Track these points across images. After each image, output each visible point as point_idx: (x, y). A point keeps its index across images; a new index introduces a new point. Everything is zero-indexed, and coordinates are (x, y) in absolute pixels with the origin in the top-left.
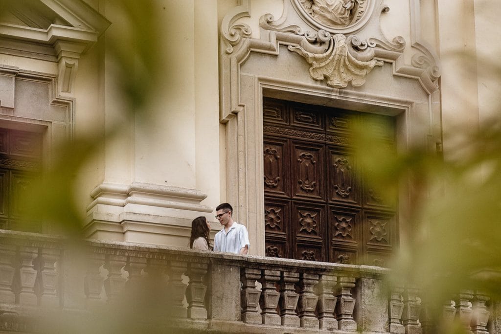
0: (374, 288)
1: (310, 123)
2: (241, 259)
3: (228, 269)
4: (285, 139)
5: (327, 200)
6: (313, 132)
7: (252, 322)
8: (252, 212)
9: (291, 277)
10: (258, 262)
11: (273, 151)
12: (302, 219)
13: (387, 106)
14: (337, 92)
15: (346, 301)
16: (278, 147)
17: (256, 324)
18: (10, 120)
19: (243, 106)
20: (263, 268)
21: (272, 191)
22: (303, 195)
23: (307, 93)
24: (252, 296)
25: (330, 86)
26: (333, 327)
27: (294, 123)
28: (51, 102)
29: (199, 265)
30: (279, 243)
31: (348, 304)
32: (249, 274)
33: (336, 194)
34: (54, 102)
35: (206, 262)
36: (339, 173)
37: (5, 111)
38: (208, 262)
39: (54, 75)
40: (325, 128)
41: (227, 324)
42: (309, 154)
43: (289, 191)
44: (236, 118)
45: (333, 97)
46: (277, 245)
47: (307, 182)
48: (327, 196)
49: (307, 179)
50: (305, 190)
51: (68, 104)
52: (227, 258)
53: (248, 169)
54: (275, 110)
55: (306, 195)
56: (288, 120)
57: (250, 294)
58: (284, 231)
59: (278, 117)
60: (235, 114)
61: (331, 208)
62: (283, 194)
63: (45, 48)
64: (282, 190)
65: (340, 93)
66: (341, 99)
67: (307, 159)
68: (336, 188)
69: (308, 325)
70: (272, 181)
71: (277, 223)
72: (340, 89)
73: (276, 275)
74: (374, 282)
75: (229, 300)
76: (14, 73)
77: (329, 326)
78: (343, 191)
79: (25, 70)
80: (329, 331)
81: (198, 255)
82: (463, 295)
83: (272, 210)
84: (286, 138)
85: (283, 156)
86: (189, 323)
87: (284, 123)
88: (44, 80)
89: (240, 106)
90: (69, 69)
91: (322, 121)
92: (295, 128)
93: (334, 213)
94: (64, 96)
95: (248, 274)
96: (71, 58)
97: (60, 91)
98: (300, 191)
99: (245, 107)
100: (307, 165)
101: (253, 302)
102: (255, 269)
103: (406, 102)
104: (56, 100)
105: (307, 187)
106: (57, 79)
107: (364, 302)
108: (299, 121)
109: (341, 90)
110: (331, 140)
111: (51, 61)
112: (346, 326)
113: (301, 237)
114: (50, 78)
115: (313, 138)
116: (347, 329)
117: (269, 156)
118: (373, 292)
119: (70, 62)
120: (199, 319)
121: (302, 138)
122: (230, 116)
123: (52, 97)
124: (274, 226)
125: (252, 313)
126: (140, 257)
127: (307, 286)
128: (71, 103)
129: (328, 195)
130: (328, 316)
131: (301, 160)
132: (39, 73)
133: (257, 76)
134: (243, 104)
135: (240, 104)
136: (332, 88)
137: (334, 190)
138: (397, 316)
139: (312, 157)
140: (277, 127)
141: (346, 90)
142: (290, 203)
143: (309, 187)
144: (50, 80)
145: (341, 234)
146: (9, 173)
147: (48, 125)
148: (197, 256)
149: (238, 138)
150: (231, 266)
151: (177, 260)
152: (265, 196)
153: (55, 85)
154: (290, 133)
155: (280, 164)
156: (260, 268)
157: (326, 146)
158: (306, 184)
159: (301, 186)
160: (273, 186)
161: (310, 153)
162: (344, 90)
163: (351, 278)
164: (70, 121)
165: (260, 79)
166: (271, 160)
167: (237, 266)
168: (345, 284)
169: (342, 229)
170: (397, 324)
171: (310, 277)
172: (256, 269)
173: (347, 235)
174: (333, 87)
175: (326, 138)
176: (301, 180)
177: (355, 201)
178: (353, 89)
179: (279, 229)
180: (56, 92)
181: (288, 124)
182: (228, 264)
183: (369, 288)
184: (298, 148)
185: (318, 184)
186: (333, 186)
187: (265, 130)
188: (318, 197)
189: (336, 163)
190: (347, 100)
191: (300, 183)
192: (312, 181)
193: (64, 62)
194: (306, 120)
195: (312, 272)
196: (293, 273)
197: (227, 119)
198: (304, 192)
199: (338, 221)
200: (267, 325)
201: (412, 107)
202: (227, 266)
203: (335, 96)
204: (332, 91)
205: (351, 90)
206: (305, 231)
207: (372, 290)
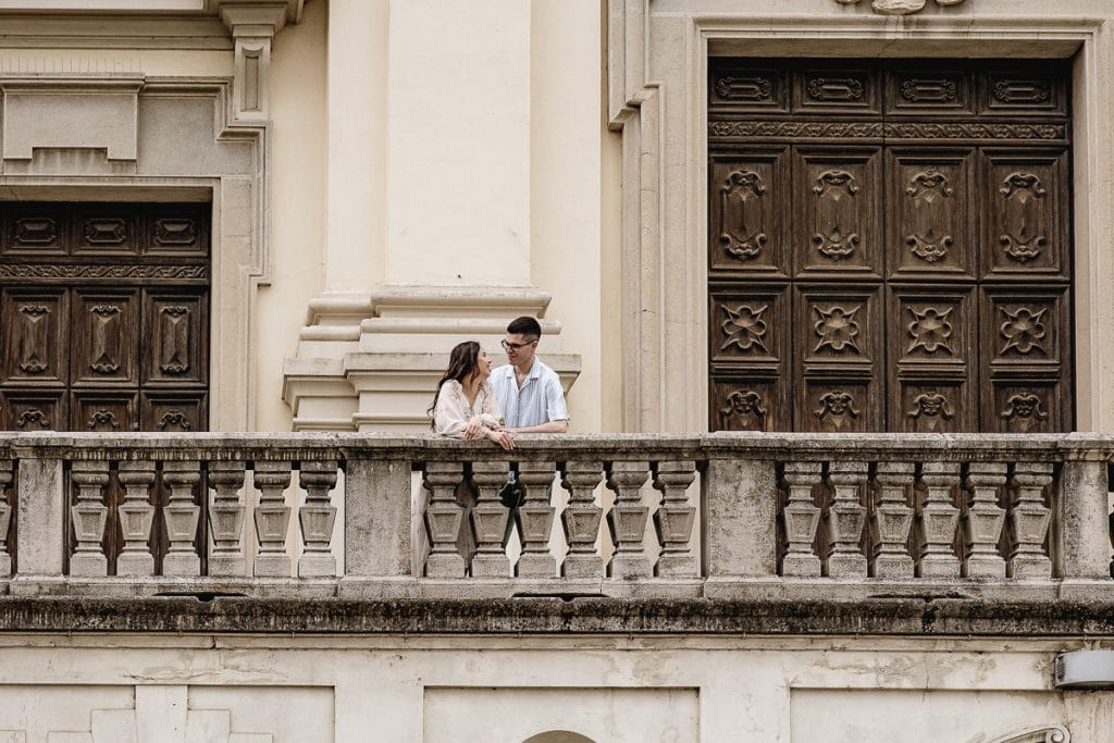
0: (741, 479)
1: (845, 100)
2: (410, 444)
3: (383, 468)
4: (779, 146)
5: (885, 272)
6: (850, 122)
7: (442, 575)
8: (676, 321)
9: (537, 472)
10: (451, 446)
11: (750, 175)
12: (819, 322)
13: (1035, 37)
14: (897, 23)
15: (673, 514)
16: (763, 166)
17: (450, 578)
18: (129, 184)
19: (657, 87)
20: (467, 459)
21: (744, 267)
22: (824, 267)
23: (822, 37)
24: (443, 519)
25: (881, 12)
26: (639, 572)
27: (804, 106)
28: (218, 136)
29: (319, 465)
30: (762, 382)
31: (677, 519)
32: (437, 474)
33: (910, 256)
34: (225, 134)
35: (333, 457)
36: (920, 208)
37: (119, 168)
38: (339, 457)
39: (223, 78)
40: (884, 110)
41: (376, 584)
42: (842, 172)
43: (786, 264)
44: (637, 117)
45: (888, 37)
46: (758, 386)
47: (835, 237)
48: (885, 263)
49: (836, 230)
50: (830, 256)
51: (256, 134)
52: (375, 445)
53: (665, 227)
54: (754, 83)
55: (832, 267)
56: (788, 100)
57: (436, 515)
58: (774, 354)
59: (763, 98)
60: (635, 107)
61: (895, 289)
62: (774, 271)
63: (203, 24)
64: (771, 261)
65: (907, 24)
66: (911, 37)
67: (839, 184)
68: (912, 243)
69: (576, 572)
70: (745, 245)
71: (757, 337)
72: (906, 14)
73: (500, 470)
74: (740, 467)
75: (385, 533)
76: (135, 87)
77: (628, 572)
78: (931, 247)
79: (160, 77)
80: (626, 582)
81: (311, 446)
82: (979, 478)
83: (742, 310)
84: (782, 143)
85: (775, 185)
86: (293, 587)
87: (779, 110)
88: (207, 91)
89: (649, 87)
90: (254, 61)
91: (875, 93)
92: (803, 118)
93: (904, 300)
94: (246, 118)
95: (433, 474)
96: (255, 38)
97: (238, 109)
98: (818, 259)
99: (661, 88)
100: (837, 198)
101: (445, 531)
102: (448, 462)
103: (1084, 23)
104: (228, 130)
105: (836, 249)
106: (231, 86)
107: (714, 511)
108: (817, 99)
109: (908, 17)
110: (897, 134)
111: (220, 50)
112: (669, 567)
113: (815, 362)
114: (216, 86)
115: (852, 136)
116: (672, 575)
117: (739, 188)
118: (736, 488)
119: (252, 47)
120: (316, 577)
121: (822, 139)
122: (624, 113)
123: (221, 126)
124: (748, 346)
125: (445, 555)
126: (184, 461)
127: (577, 489)
128: (261, 131)
129: (888, 262)
130: (626, 548)
131: (819, 189)
132: (191, 78)
133: (692, 15)
134: (656, 83)
135: (647, 83)
136: (884, 17)
137: (908, 247)
138: (804, 536)
139: (849, 178)
140: (758, 120)
141: (922, 17)
142: (789, 290)
143: (841, 247)
144: (217, 90)
145: (922, 346)
146: (141, 292)
147: (213, 184)
148: (308, 448)
149: (640, 160)
150: (390, 461)
151: (267, 458)
152: (710, 279)
153: (226, 99)
154: (791, 130)
155: (768, 206)
156: (459, 459)
157: (884, 149)
158: (835, 243)
159: (820, 247)
160: (747, 255)
161: (844, 169)
162: (915, 17)
163: (684, 463)
164: (259, 171)
165: (699, 22)
166: (744, 199)
167: (403, 460)
168: (669, 477)
169: (926, 334)
170: (802, 556)
171: (582, 468)
172: (452, 462)
173: (939, 347)
174: (889, 14)
175: (885, 131)
176: (819, 235)
177: (960, 266)
178: (942, 9)
179: (762, 351)
180: (228, 114)
181: (787, 110)
182: (381, 457)
183: (727, 481)
184: (812, 163)
185: (864, 238)
186: (902, 239)
187: (711, 132)
188: (861, 268)
189: (913, 184)
190: (926, 37)
191: (818, 241)
192: (848, 234)
193: (239, 46)
194: (836, 97)
195: (586, 458)
196: (541, 464)
197: (620, 121)
198: (827, 261)
199: (913, 317)
200: (476, 578)
201: (1100, 31)
202: (381, 463)
203: (894, 33)
204: (886, 23)
205: (937, 13)
206: (827, 349)
207: (736, 484)
